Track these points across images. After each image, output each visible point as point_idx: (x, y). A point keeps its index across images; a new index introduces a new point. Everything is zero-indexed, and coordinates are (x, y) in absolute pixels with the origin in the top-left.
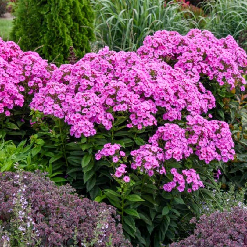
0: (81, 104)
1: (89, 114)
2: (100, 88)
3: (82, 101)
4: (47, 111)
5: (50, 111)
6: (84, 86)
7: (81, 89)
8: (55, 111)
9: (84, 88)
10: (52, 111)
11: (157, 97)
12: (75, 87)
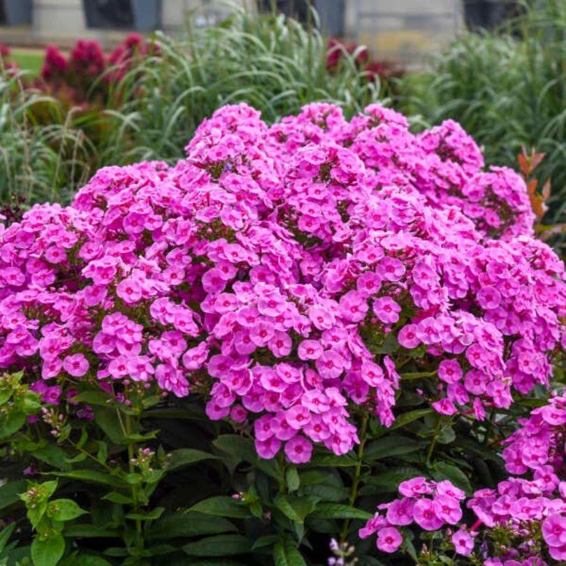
0: (287, 324)
1: (329, 364)
2: (281, 274)
3: (287, 315)
4: (131, 369)
5: (141, 368)
6: (226, 270)
7: (216, 281)
8: (161, 369)
9: (226, 277)
10: (150, 369)
11: (489, 298)
12: (181, 275)
